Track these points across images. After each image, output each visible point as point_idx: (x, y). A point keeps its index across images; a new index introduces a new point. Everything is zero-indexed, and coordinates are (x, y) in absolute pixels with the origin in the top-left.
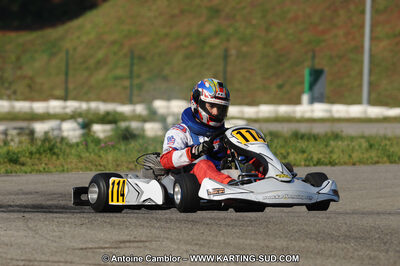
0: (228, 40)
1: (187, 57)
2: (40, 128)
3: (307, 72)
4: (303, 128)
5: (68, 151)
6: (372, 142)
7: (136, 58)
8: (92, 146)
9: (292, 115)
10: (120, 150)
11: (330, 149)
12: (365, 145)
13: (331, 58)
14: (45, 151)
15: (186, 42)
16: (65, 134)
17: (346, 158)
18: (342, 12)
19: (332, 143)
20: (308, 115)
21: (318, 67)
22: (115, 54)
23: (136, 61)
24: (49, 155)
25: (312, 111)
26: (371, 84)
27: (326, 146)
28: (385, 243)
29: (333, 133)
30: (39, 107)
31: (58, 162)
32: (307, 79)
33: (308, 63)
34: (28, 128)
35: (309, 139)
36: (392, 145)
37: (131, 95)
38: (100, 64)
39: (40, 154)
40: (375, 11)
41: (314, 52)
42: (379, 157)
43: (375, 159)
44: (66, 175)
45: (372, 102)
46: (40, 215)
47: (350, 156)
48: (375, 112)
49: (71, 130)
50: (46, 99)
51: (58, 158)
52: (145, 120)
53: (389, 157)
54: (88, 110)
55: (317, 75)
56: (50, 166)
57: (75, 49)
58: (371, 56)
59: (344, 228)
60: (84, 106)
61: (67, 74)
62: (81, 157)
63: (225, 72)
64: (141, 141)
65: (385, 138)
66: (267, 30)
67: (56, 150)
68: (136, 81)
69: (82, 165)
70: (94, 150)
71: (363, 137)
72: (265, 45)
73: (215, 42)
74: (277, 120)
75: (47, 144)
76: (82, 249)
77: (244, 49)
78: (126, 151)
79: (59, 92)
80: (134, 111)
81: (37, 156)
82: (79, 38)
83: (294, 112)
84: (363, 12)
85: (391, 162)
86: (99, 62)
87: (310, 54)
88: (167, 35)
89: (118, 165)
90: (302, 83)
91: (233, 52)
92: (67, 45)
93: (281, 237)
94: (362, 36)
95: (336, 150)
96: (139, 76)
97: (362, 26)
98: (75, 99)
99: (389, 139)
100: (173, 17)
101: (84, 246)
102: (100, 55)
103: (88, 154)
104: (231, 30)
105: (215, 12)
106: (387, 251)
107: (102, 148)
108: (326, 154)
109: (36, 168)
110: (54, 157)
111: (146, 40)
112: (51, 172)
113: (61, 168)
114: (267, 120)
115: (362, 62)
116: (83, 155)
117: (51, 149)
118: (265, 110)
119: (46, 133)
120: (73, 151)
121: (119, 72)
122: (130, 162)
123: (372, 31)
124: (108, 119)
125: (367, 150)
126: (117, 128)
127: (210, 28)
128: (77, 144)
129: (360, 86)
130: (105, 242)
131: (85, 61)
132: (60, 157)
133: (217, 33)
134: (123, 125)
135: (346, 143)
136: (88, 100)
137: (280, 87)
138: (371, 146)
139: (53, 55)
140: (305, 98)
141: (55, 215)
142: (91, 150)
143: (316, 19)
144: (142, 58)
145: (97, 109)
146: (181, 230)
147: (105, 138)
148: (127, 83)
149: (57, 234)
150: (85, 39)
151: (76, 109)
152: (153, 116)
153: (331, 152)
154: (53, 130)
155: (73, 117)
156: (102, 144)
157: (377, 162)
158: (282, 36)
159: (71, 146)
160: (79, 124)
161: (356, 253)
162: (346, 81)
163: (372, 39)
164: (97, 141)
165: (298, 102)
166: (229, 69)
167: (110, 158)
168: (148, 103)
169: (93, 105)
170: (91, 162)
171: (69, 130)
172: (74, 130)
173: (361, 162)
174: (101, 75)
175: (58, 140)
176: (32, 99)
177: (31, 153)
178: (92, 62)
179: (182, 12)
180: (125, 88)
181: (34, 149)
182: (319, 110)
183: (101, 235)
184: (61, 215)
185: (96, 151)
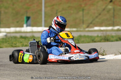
3: (25, 17)
13: (33, 13)
25: (27, 29)
66: (13, 5)
74: (16, 32)
77: (6, 11)
83: (21, 30)
87: (26, 12)
90: (24, 21)
104: (2, 5)
114: (13, 33)
118: (12, 29)
129: (41, 21)
137: (17, 22)
140: (25, 25)
143: (28, 1)
158: (17, 7)
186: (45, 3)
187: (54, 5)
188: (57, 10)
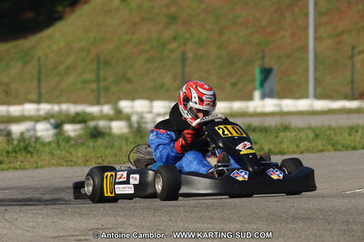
0: (185, 44)
1: (148, 61)
2: (16, 129)
3: (257, 71)
4: (255, 122)
5: (41, 148)
6: (317, 132)
7: (102, 63)
8: (63, 144)
9: (246, 110)
10: (88, 147)
11: (279, 139)
12: (311, 135)
13: (279, 57)
14: (20, 150)
15: (147, 47)
16: (39, 134)
17: (294, 148)
18: (288, 16)
19: (282, 134)
20: (259, 110)
21: (267, 66)
22: (83, 59)
23: (102, 65)
24: (24, 154)
25: (264, 106)
26: (316, 80)
27: (276, 137)
28: (329, 224)
29: (282, 125)
30: (15, 110)
31: (33, 160)
32: (258, 77)
33: (258, 63)
34: (5, 130)
35: (260, 131)
36: (336, 134)
37: (99, 96)
38: (68, 70)
39: (16, 152)
40: (318, 13)
41: (263, 52)
42: (324, 145)
43: (321, 147)
44: (40, 170)
45: (318, 97)
46: (16, 207)
47: (298, 146)
48: (321, 105)
49: (44, 130)
50: (21, 103)
51: (32, 156)
52: (111, 119)
53: (333, 145)
54: (60, 112)
55: (266, 73)
56: (26, 163)
57: (46, 56)
58: (316, 55)
59: (292, 210)
60: (56, 108)
61: (39, 80)
62: (53, 155)
63: (183, 73)
64: (107, 138)
65: (330, 128)
66: (221, 34)
67: (30, 149)
68: (103, 84)
69: (54, 162)
70: (65, 148)
71: (310, 128)
72: (219, 48)
73: (174, 46)
74: (232, 115)
75: (22, 144)
76: (54, 237)
77: (200, 52)
78: (94, 147)
79: (34, 96)
80: (101, 111)
81: (14, 154)
82: (49, 46)
83: (247, 107)
84: (307, 15)
85: (336, 150)
86: (68, 68)
87: (260, 55)
88: (129, 41)
89: (87, 161)
90: (254, 81)
91: (190, 55)
92: (39, 53)
93: (235, 221)
94: (307, 36)
95: (285, 140)
96: (105, 79)
97: (306, 28)
98: (48, 102)
99: (334, 129)
100: (134, 24)
101: (56, 235)
102: (69, 61)
103: (59, 152)
104: (187, 35)
105: (173, 19)
106: (331, 230)
107: (73, 145)
108: (275, 144)
109: (13, 165)
110: (29, 155)
111: (110, 46)
112: (26, 169)
113: (35, 165)
115: (307, 60)
116: (55, 153)
117: (25, 148)
118: (221, 106)
119: (22, 134)
120: (46, 149)
121: (87, 76)
122: (98, 158)
123: (315, 32)
124: (78, 119)
125: (313, 140)
126: (87, 128)
127: (169, 33)
128: (50, 143)
129: (307, 82)
130: (75, 230)
131: (56, 68)
132: (34, 155)
133: (175, 38)
134: (92, 124)
135: (293, 134)
136: (59, 103)
137: (234, 85)
138: (317, 136)
139: (26, 63)
140: (257, 94)
141: (29, 207)
142: (62, 147)
143: (264, 22)
144: (107, 63)
145: (68, 110)
146: (144, 218)
147: (76, 136)
148: (94, 86)
149: (31, 224)
150: (54, 47)
151: (49, 111)
152: (119, 115)
153: (281, 142)
154: (28, 130)
155: (46, 118)
156: (72, 142)
157: (323, 151)
158: (234, 39)
159: (44, 144)
160: (51, 124)
161: (304, 233)
162: (294, 78)
163: (316, 39)
164: (68, 139)
165: (250, 98)
166: (188, 70)
167: (80, 154)
168: (114, 103)
169: (64, 107)
170: (62, 158)
171: (42, 131)
172: (47, 130)
173: (308, 151)
174: (71, 79)
175: (33, 140)
176: (9, 103)
177: (8, 152)
178: (62, 68)
179: (143, 20)
180: (92, 91)
181: (10, 148)
182: (270, 105)
183: (71, 224)
184: (35, 207)
185: (67, 148)
186: (316, 27)
187: (343, 32)
188: (353, 48)
